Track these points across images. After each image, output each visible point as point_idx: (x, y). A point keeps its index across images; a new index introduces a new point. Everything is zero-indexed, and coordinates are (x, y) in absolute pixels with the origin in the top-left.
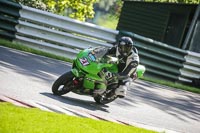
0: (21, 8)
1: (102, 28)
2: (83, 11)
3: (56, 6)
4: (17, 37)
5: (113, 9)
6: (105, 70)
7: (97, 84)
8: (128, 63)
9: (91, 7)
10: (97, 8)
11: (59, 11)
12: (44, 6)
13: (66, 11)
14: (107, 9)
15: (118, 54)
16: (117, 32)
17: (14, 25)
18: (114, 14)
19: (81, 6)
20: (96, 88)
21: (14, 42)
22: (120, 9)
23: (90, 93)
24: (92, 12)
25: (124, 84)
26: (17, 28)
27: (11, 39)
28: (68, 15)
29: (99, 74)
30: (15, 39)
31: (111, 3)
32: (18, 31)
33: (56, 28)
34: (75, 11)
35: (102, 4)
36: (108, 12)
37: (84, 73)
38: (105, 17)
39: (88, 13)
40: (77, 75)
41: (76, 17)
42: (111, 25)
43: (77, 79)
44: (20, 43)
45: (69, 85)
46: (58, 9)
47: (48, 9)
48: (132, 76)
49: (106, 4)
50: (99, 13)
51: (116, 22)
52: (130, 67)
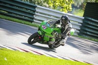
0: (36, 7)
1: (76, 16)
2: (66, 8)
3: (53, 6)
4: (34, 20)
5: (81, 7)
6: (55, 31)
7: (51, 38)
8: (66, 28)
9: (70, 6)
10: (73, 6)
11: (55, 8)
12: (47, 5)
13: (58, 8)
14: (78, 7)
15: (61, 23)
16: (83, 18)
17: (33, 15)
18: (82, 9)
19: (65, 5)
20: (50, 41)
21: (33, 23)
22: (85, 7)
23: (47, 43)
24: (71, 8)
25: (64, 39)
26: (34, 16)
27: (32, 22)
28: (59, 10)
29: (51, 34)
30: (33, 21)
31: (80, 4)
32: (35, 17)
33: (53, 16)
34: (63, 8)
35: (76, 4)
36: (79, 8)
37: (44, 33)
38: (77, 10)
39: (69, 9)
40: (41, 34)
41: (63, 11)
42: (80, 14)
43: (41, 36)
44: (35, 24)
45: (36, 39)
46: (54, 7)
47: (49, 7)
48: (68, 35)
49: (78, 4)
50: (74, 9)
51: (83, 13)
52: (67, 30)
